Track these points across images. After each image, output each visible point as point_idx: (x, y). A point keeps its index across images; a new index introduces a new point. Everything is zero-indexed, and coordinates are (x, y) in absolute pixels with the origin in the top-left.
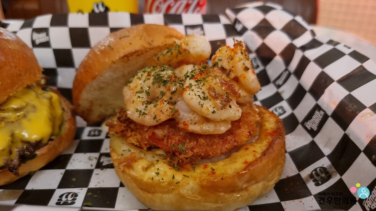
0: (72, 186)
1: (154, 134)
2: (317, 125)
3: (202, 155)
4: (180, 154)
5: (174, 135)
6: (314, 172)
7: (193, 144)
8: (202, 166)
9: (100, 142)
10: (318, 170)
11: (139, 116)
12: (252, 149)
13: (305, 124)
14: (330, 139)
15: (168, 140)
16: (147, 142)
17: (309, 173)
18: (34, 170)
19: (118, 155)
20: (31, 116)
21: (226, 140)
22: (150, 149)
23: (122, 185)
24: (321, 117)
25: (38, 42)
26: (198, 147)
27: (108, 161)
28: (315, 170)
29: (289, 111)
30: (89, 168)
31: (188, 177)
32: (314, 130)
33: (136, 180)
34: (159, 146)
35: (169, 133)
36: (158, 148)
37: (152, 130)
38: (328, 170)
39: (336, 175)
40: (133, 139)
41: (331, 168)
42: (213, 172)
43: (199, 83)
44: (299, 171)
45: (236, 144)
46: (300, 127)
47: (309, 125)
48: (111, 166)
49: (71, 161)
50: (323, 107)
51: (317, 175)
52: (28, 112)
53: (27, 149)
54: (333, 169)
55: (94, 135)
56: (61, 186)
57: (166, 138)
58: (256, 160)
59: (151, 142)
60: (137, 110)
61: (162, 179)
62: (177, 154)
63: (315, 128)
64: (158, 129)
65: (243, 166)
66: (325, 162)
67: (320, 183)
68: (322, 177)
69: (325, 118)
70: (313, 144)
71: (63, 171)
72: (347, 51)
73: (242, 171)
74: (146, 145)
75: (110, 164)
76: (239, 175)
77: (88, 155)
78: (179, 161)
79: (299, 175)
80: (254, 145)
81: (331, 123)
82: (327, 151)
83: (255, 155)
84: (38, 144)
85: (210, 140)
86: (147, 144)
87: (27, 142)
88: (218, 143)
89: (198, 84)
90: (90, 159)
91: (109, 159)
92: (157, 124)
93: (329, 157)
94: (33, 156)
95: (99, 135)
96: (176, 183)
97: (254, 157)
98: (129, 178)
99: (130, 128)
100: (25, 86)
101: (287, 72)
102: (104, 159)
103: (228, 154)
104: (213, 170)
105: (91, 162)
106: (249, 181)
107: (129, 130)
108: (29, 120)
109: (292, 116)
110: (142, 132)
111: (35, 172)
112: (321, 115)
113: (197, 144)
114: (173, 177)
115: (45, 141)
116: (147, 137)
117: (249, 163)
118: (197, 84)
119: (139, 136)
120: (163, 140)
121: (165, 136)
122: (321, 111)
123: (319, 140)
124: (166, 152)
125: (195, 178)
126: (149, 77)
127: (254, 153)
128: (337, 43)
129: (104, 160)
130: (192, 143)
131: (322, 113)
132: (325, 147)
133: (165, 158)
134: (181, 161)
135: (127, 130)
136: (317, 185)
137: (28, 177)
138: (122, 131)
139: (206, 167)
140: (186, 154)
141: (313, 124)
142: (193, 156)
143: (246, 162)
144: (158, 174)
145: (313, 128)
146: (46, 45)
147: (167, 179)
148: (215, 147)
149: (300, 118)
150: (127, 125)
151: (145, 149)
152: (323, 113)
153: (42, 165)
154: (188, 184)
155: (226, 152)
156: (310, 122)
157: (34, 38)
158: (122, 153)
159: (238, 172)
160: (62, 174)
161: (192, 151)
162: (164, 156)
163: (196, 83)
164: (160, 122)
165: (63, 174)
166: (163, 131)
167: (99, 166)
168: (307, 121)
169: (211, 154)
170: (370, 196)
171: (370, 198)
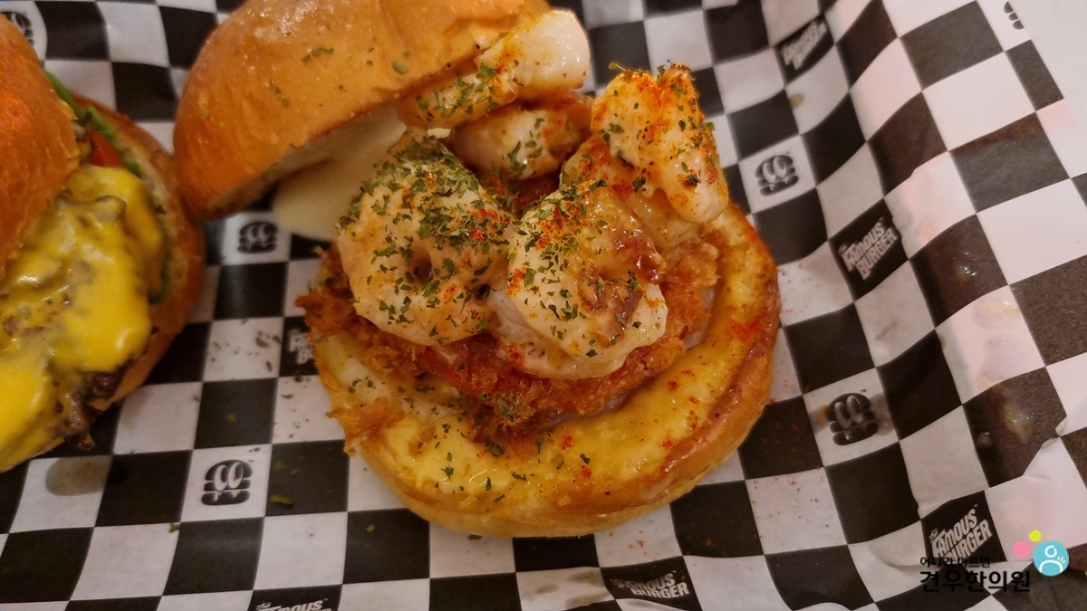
0: (232, 441)
2: (871, 266)
3: (560, 411)
5: (484, 362)
6: (838, 405)
7: (535, 390)
8: (558, 438)
9: (279, 275)
10: (849, 400)
12: (688, 388)
13: (840, 248)
14: (895, 324)
16: (415, 367)
17: (828, 402)
24: (888, 247)
28: (843, 399)
29: (806, 178)
30: (263, 374)
31: (524, 479)
32: (860, 277)
35: (473, 354)
38: (873, 408)
39: (889, 430)
41: (878, 399)
42: (586, 469)
43: (553, 260)
44: (804, 391)
45: (647, 373)
46: (825, 249)
47: (852, 255)
50: (897, 221)
51: (846, 414)
52: (73, 288)
54: (884, 412)
55: (257, 249)
56: (201, 440)
57: (463, 371)
58: (698, 431)
59: (425, 364)
60: (383, 307)
61: (462, 488)
63: (865, 272)
65: (661, 455)
66: (869, 384)
67: (847, 438)
68: (854, 424)
70: (850, 314)
71: (197, 388)
72: (1008, 36)
73: (656, 473)
78: (499, 428)
79: (799, 403)
81: (905, 277)
82: (882, 353)
83: (692, 413)
88: (601, 383)
89: (551, 264)
90: (260, 342)
93: (887, 372)
96: (496, 501)
97: (690, 420)
101: (822, 29)
104: (587, 460)
105: (265, 354)
112: (888, 242)
114: (489, 484)
116: (413, 357)
117: (674, 443)
118: (547, 266)
121: (462, 367)
122: (890, 230)
123: (868, 308)
125: (541, 486)
126: (407, 211)
127: (691, 405)
129: (299, 343)
130: (532, 390)
131: (893, 237)
132: (878, 338)
133: (465, 416)
134: (504, 428)
136: (841, 441)
139: (568, 442)
141: (860, 258)
144: (449, 472)
145: (861, 270)
148: (592, 397)
149: (834, 223)
151: (409, 382)
152: (895, 238)
154: (525, 500)
156: (854, 250)
160: (196, 398)
161: (534, 407)
163: (545, 263)
164: (447, 341)
167: (289, 365)
168: (848, 243)
170: (951, 531)
171: (948, 535)
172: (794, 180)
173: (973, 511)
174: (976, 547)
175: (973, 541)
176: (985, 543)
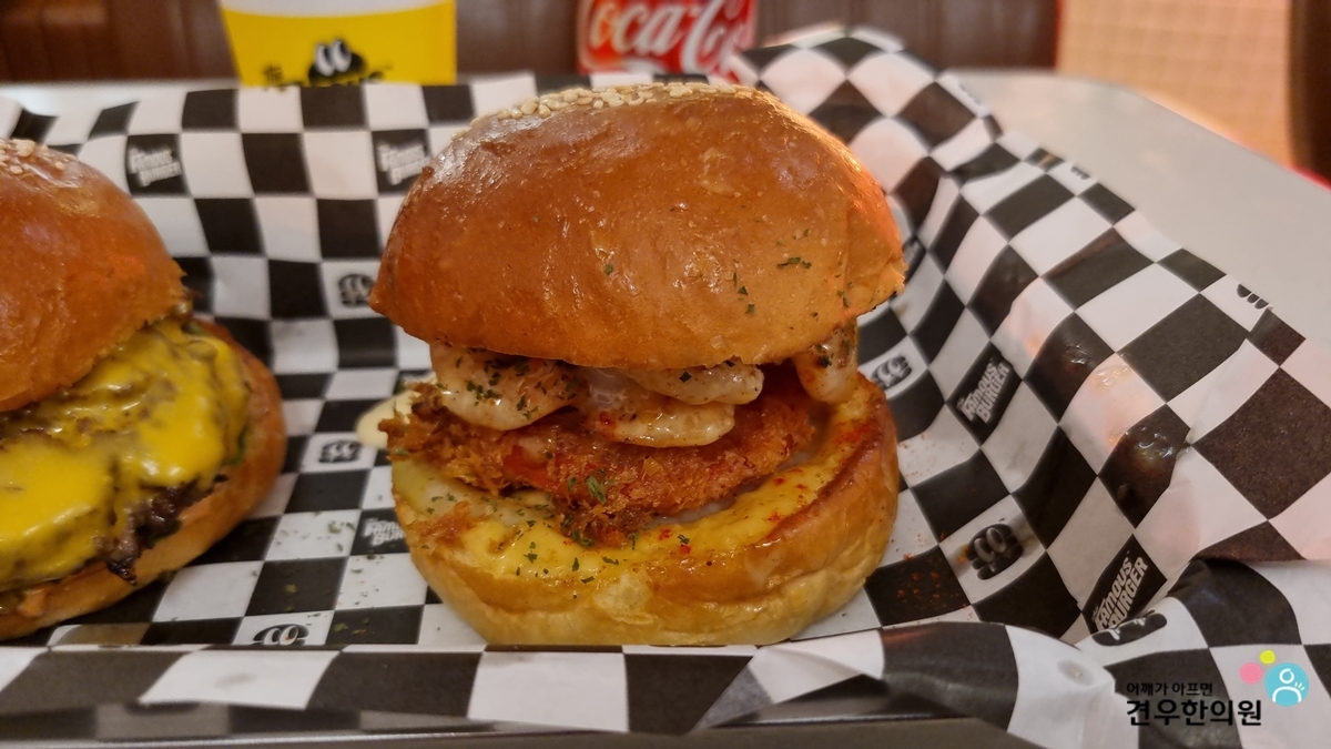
0: (289, 609)
1: (517, 450)
2: (990, 407)
3: (656, 504)
4: (593, 504)
5: (574, 451)
6: (978, 540)
7: (628, 474)
8: (656, 534)
9: (360, 478)
10: (989, 532)
11: (477, 403)
12: (794, 479)
13: (959, 404)
14: (1023, 445)
15: (558, 465)
16: (500, 475)
17: (967, 542)
18: (172, 566)
19: (419, 512)
20: (163, 411)
21: (723, 461)
22: (508, 492)
23: (432, 598)
24: (1002, 381)
25: (145, 178)
26: (643, 486)
27: (386, 532)
28: (983, 535)
29: (919, 365)
30: (332, 553)
31: (617, 562)
32: (982, 422)
33: (472, 578)
34: (535, 484)
35: (561, 445)
36: (529, 489)
37: (513, 441)
38: (1014, 533)
39: (1034, 547)
40: (460, 465)
41: (1021, 526)
42: (685, 547)
44: (940, 540)
45: (749, 472)
46: (946, 413)
47: (970, 406)
48: (397, 547)
49: (277, 535)
50: (1008, 354)
51: (987, 547)
52: (153, 401)
53: (157, 508)
54: (1029, 531)
55: (339, 460)
56: (255, 608)
57: (551, 462)
58: (805, 511)
59: (510, 472)
60: (470, 385)
61: (546, 572)
62: (585, 504)
63: (986, 416)
64: (530, 435)
65: (768, 527)
66: (1007, 512)
67: (993, 570)
68: (998, 555)
69: (1013, 383)
70: (981, 461)
71: (256, 566)
72: (1078, 185)
73: (762, 541)
74: (496, 481)
75: (393, 542)
76: (753, 552)
77: (328, 517)
78: (589, 524)
79: (937, 552)
80: (802, 469)
81: (1026, 397)
82: (1014, 479)
83: (801, 497)
84: (186, 493)
85: (675, 464)
86: (500, 479)
87: (158, 489)
88: (698, 470)
90: (333, 530)
91: (391, 525)
92: (529, 422)
93: (1023, 496)
94: (171, 527)
95: (353, 458)
96: (584, 581)
97: (799, 502)
98: (453, 573)
99: (449, 434)
100: (139, 325)
101: (916, 246)
102: (374, 527)
103: (730, 499)
104: (686, 541)
105: (335, 539)
106: (782, 569)
107: (447, 441)
108: (159, 425)
109: (928, 384)
110: (483, 444)
111: (174, 573)
112: (1001, 377)
113: (640, 476)
114: (576, 566)
115: (205, 484)
116: (499, 458)
117: (782, 518)
119: (475, 459)
120: (544, 465)
121: (549, 455)
122: (1001, 365)
123: (996, 449)
124: (555, 501)
125: (635, 564)
127: (799, 491)
128: (1057, 161)
129: (375, 530)
130: (625, 473)
131: (1004, 370)
132: (1009, 468)
133: (552, 517)
134: (595, 524)
135: (441, 442)
136: (986, 575)
137: (157, 588)
138: (428, 445)
139: (665, 534)
140: (610, 502)
141: (979, 405)
142: (628, 508)
143: (775, 517)
144: (532, 557)
145: (981, 415)
146: (172, 186)
147: (560, 570)
148: (690, 482)
149: (948, 387)
150: (441, 428)
151: (495, 493)
152: (1007, 370)
153: (196, 551)
154: (617, 581)
155: (721, 496)
156: (972, 399)
157: (134, 167)
158: (431, 505)
159: (753, 545)
160: (254, 574)
161: (627, 495)
162: (548, 511)
164: (535, 417)
165: (259, 574)
166: (545, 441)
167: (362, 546)
168: (965, 396)
169: (678, 501)
170: (1110, 594)
171: (1108, 599)
172: (909, 371)
173: (1127, 559)
174: (1135, 589)
175: (1132, 586)
176: (1144, 578)
